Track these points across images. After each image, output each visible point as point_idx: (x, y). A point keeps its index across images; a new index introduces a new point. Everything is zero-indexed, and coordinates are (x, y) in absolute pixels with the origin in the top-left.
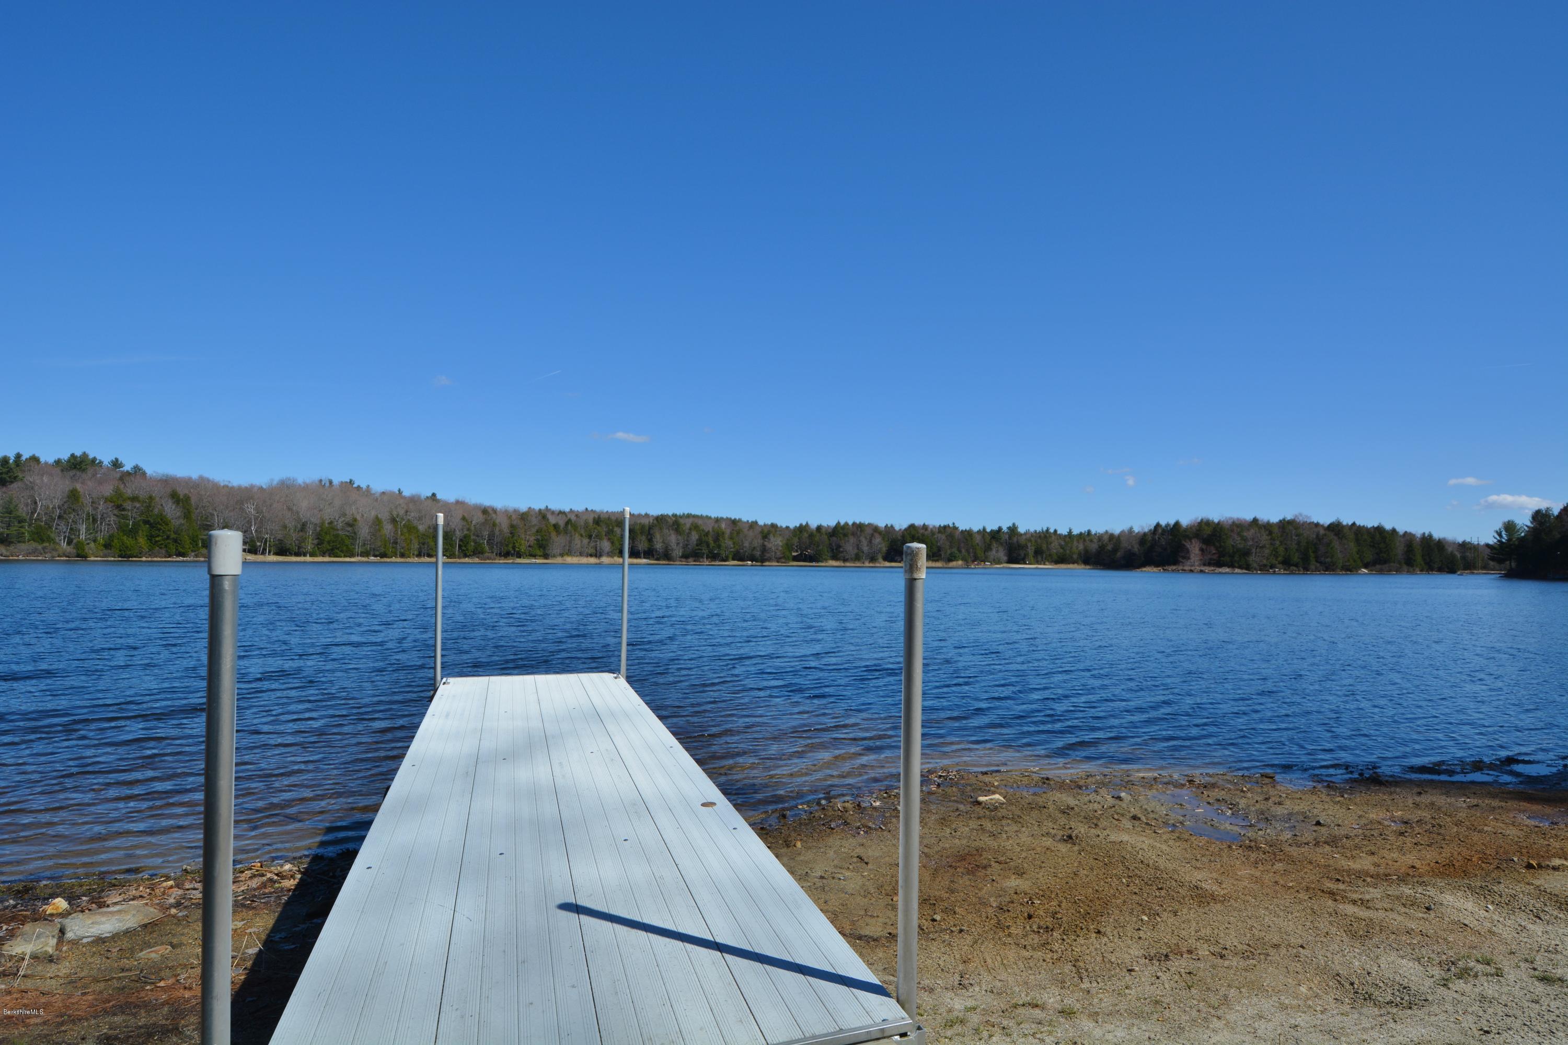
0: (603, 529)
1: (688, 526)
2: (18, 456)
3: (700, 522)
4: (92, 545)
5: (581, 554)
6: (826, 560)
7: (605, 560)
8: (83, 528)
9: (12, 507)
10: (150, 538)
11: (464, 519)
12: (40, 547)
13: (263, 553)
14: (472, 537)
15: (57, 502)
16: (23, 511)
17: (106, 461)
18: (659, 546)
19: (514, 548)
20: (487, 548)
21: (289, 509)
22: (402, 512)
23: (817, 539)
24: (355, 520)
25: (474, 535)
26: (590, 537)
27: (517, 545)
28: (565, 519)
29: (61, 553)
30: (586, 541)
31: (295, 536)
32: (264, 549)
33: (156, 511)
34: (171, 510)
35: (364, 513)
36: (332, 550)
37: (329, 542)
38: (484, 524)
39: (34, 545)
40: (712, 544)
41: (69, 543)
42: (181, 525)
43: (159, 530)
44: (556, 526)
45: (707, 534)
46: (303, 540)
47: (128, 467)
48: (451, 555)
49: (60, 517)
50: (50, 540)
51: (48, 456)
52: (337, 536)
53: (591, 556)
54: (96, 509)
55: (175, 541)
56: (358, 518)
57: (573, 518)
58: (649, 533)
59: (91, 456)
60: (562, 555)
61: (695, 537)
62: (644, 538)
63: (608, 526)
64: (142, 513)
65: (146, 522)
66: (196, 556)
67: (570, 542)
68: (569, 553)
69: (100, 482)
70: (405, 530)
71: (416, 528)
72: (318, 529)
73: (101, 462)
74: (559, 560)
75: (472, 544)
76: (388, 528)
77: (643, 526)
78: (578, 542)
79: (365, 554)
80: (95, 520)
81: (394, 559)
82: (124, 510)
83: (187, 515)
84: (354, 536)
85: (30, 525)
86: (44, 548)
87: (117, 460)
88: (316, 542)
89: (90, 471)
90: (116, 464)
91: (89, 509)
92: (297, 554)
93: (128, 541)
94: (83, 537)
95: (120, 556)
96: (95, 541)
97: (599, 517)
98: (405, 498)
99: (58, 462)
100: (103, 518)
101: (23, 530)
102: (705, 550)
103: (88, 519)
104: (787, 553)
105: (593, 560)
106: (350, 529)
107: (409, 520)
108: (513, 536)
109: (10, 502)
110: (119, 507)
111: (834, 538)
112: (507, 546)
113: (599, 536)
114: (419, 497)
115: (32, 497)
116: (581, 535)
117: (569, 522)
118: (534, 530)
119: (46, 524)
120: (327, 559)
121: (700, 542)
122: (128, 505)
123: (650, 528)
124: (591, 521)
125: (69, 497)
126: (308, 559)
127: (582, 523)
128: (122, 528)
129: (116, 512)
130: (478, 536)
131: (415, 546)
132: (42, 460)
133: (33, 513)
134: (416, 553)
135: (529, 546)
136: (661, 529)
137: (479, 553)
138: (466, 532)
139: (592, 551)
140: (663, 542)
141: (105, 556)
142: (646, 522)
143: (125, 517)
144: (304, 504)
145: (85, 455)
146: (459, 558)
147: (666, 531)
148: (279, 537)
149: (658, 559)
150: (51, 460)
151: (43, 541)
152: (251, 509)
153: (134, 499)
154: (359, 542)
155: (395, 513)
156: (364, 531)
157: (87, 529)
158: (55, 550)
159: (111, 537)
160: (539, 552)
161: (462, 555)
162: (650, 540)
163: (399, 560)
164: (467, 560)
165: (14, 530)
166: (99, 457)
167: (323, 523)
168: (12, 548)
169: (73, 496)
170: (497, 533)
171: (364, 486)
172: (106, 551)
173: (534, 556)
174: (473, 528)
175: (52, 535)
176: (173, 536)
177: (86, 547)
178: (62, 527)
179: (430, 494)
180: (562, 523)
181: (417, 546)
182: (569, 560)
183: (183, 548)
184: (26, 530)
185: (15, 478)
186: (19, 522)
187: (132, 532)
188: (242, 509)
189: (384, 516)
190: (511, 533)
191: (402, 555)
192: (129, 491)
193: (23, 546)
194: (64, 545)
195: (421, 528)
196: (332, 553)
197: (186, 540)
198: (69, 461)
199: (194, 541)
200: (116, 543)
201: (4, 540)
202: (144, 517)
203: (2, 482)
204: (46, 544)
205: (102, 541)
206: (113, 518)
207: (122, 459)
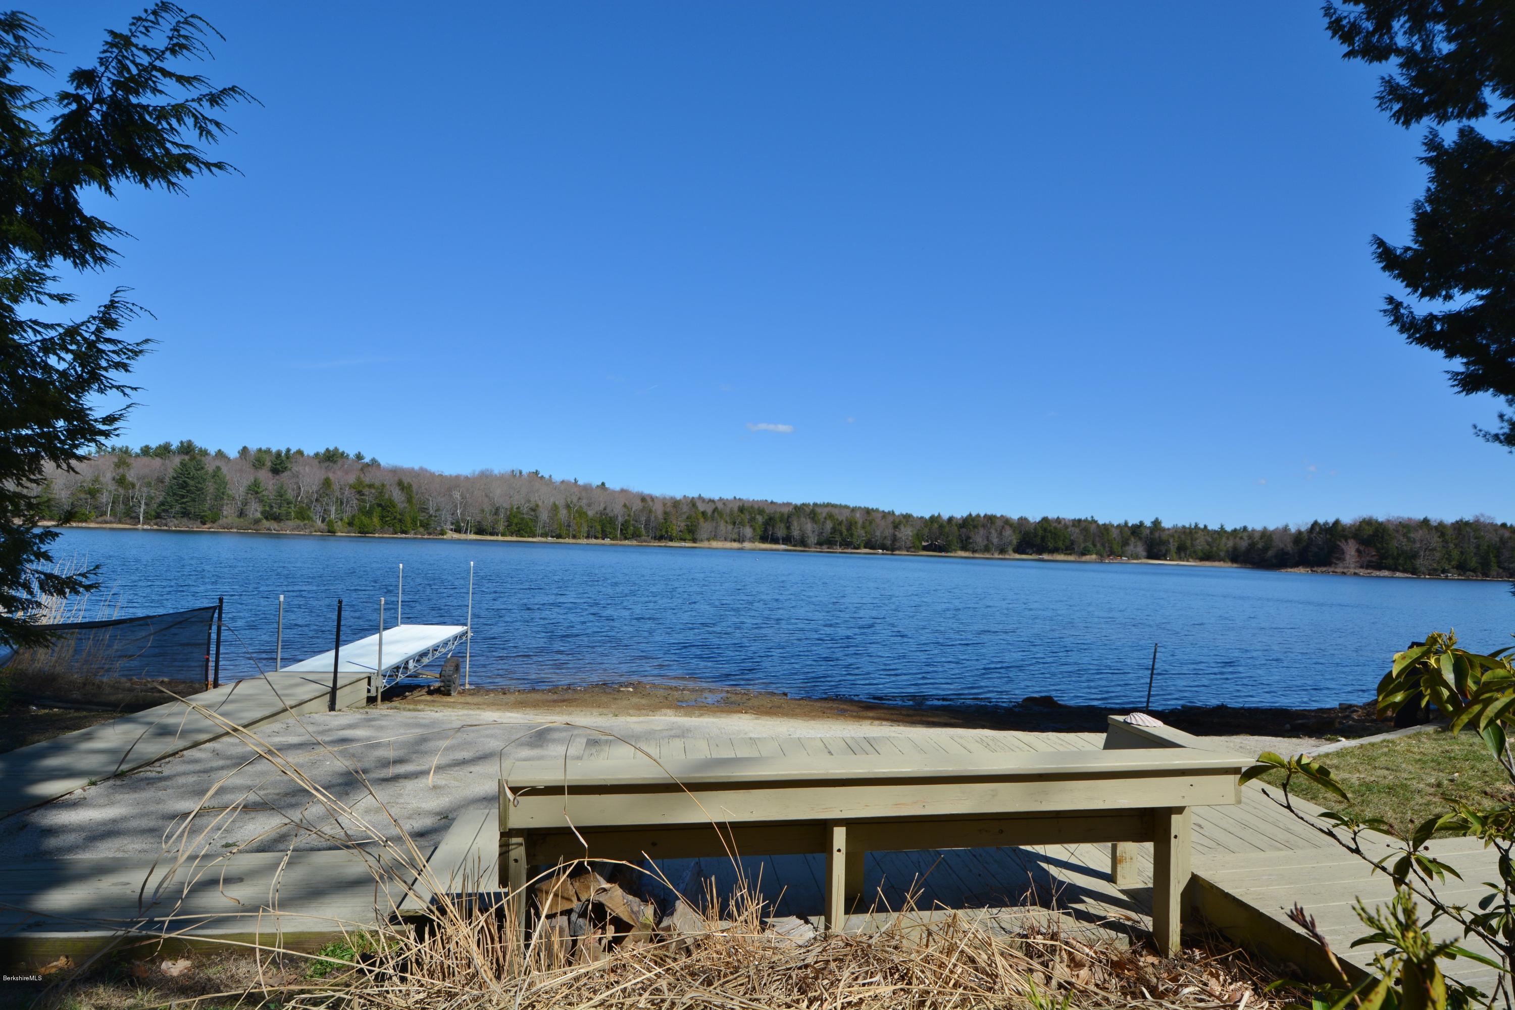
0: (746, 517)
1: (824, 515)
2: (288, 450)
3: (835, 511)
4: (340, 523)
5: (726, 540)
6: (955, 550)
7: (747, 545)
8: (333, 509)
9: (283, 491)
10: (382, 518)
11: (625, 506)
12: (302, 524)
13: (466, 532)
14: (632, 522)
15: (315, 488)
16: (290, 495)
17: (352, 454)
18: (796, 533)
19: (667, 532)
20: (643, 532)
21: (487, 496)
22: (575, 499)
23: (947, 529)
24: (537, 506)
26: (734, 523)
27: (669, 530)
28: (713, 506)
29: (317, 529)
30: (730, 527)
31: (490, 518)
32: (467, 529)
33: (387, 496)
34: (397, 496)
35: (545, 499)
36: (519, 531)
37: (516, 524)
38: (642, 510)
39: (298, 522)
40: (845, 532)
41: (323, 521)
42: (405, 508)
43: (389, 511)
44: (704, 513)
45: (840, 523)
46: (496, 522)
47: (367, 460)
49: (317, 500)
50: (309, 518)
51: (309, 451)
52: (522, 519)
53: (735, 541)
54: (343, 494)
55: (400, 521)
56: (540, 504)
57: (720, 506)
58: (788, 522)
59: (341, 451)
60: (709, 540)
61: (829, 525)
62: (782, 525)
63: (750, 513)
64: (376, 498)
65: (379, 505)
66: (415, 534)
67: (716, 528)
68: (715, 538)
69: (347, 473)
70: (577, 515)
71: (585, 513)
72: (508, 513)
73: (348, 455)
74: (706, 544)
76: (563, 513)
77: (782, 515)
78: (724, 528)
79: (544, 535)
80: (342, 503)
81: (567, 540)
82: (363, 495)
83: (409, 500)
84: (536, 520)
85: (295, 506)
86: (305, 525)
87: (359, 453)
88: (506, 524)
89: (340, 463)
90: (359, 457)
91: (338, 494)
92: (492, 534)
93: (366, 520)
94: (333, 516)
95: (359, 533)
96: (341, 520)
97: (743, 506)
98: (579, 486)
99: (317, 455)
100: (348, 502)
101: (290, 510)
102: (838, 538)
103: (337, 502)
104: (917, 543)
105: (736, 545)
106: (532, 513)
107: (580, 506)
109: (282, 487)
110: (360, 493)
111: (964, 530)
113: (742, 523)
114: (590, 485)
115: (297, 483)
116: (727, 522)
117: (715, 510)
118: (684, 517)
119: (307, 505)
120: (514, 539)
121: (834, 530)
122: (366, 491)
123: (789, 517)
124: (736, 509)
125: (324, 484)
126: (500, 538)
127: (728, 511)
128: (361, 510)
129: (357, 496)
131: (585, 529)
132: (306, 453)
133: (297, 497)
134: (585, 535)
136: (799, 517)
139: (735, 536)
140: (800, 530)
141: (349, 532)
142: (786, 510)
143: (364, 501)
144: (498, 492)
145: (336, 449)
146: (621, 540)
147: (803, 519)
148: (478, 519)
149: (795, 546)
150: (312, 454)
151: (304, 519)
152: (457, 495)
153: (371, 486)
154: (540, 525)
155: (569, 500)
156: (544, 516)
157: (336, 510)
158: (312, 526)
159: (353, 517)
160: (688, 537)
162: (788, 528)
163: (571, 541)
164: (627, 542)
165: (283, 510)
166: (346, 451)
167: (512, 508)
168: (282, 524)
169: (327, 483)
170: (653, 518)
171: (547, 476)
172: (349, 529)
173: (684, 540)
174: (632, 514)
175: (311, 515)
176: (399, 517)
177: (335, 525)
178: (319, 508)
179: (600, 483)
180: (709, 511)
181: (586, 529)
182: (714, 544)
183: (406, 526)
184: (293, 511)
185: (286, 468)
186: (288, 504)
187: (369, 513)
188: (451, 496)
189: (561, 503)
191: (574, 537)
192: (367, 480)
193: (290, 523)
194: (319, 522)
195: (590, 513)
196: (518, 533)
197: (408, 520)
198: (324, 454)
199: (414, 521)
200: (356, 521)
201: (277, 518)
202: (377, 501)
203: (275, 471)
204: (307, 522)
205: (346, 520)
206: (355, 501)
207: (363, 453)
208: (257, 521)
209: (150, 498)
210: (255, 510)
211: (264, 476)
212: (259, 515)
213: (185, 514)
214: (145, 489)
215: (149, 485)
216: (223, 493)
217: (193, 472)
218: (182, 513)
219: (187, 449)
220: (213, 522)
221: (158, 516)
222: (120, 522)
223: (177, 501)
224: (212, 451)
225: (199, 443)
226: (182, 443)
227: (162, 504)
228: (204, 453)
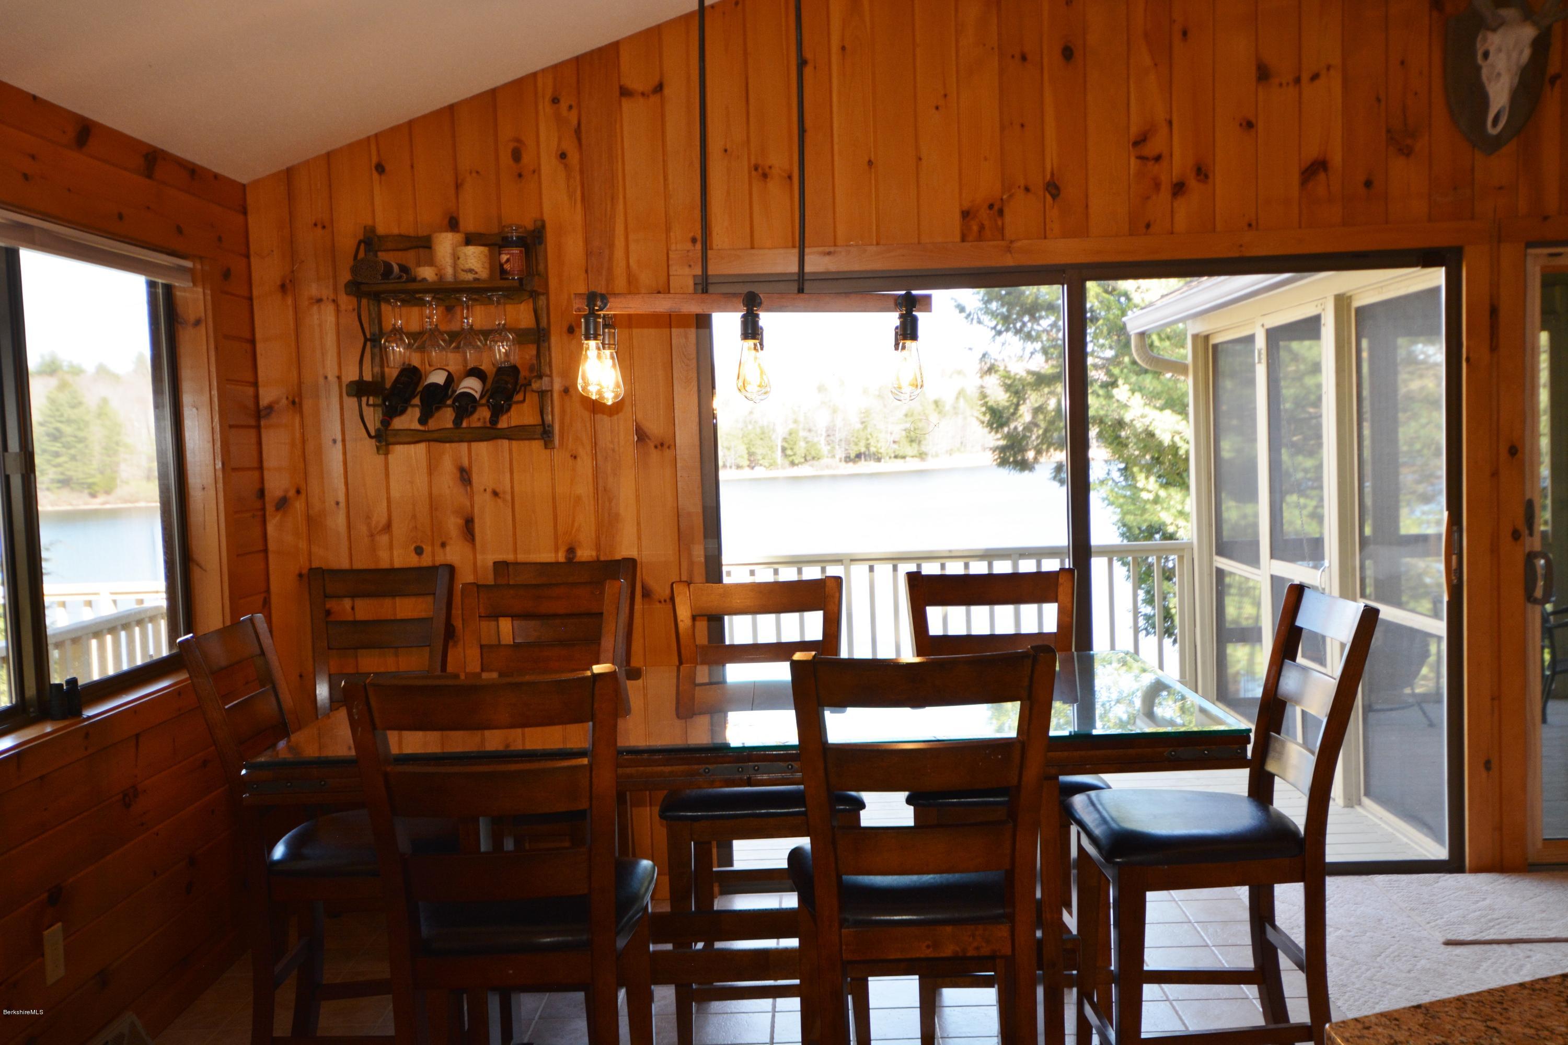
25: (804, 429)
48: (771, 465)
75: (802, 444)
108: (865, 428)
112: (856, 444)
130: (810, 430)
135: (894, 442)
137: (813, 458)
138: (792, 426)
161: (787, 463)
190: (862, 423)
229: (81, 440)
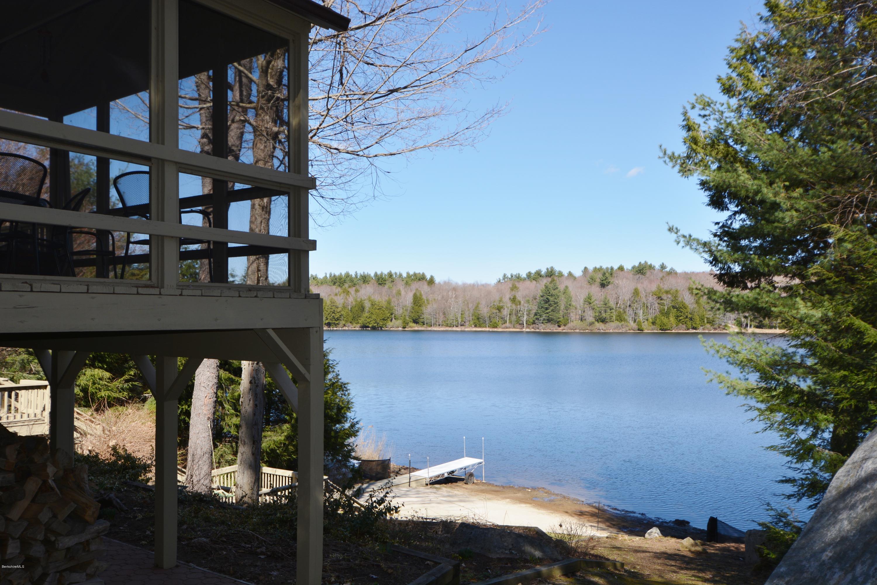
2: (612, 269)
4: (646, 322)
8: (641, 312)
9: (607, 301)
10: (677, 317)
12: (620, 324)
15: (628, 297)
16: (612, 304)
17: (657, 266)
29: (630, 328)
33: (680, 299)
34: (688, 299)
39: (617, 323)
41: (635, 321)
42: (695, 308)
43: (681, 312)
47: (668, 269)
49: (630, 306)
50: (625, 320)
51: (628, 266)
54: (647, 300)
55: (691, 319)
59: (649, 263)
64: (672, 301)
65: (674, 307)
66: (704, 329)
69: (651, 281)
73: (654, 267)
80: (647, 307)
83: (698, 302)
85: (616, 311)
86: (622, 325)
87: (663, 264)
89: (648, 273)
90: (663, 267)
91: (644, 300)
93: (665, 320)
94: (641, 318)
95: (661, 330)
96: (647, 320)
99: (634, 267)
100: (651, 306)
101: (612, 315)
103: (643, 306)
109: (606, 297)
110: (660, 298)
115: (617, 293)
119: (624, 310)
122: (664, 296)
125: (634, 293)
128: (662, 312)
129: (658, 301)
132: (625, 268)
133: (617, 304)
141: (653, 330)
143: (663, 305)
145: (646, 262)
150: (629, 268)
151: (621, 320)
153: (667, 292)
157: (643, 313)
158: (627, 326)
159: (656, 317)
165: (608, 315)
166: (653, 264)
168: (607, 325)
169: (636, 292)
172: (653, 327)
175: (626, 317)
176: (690, 316)
177: (643, 324)
178: (631, 312)
183: (696, 323)
184: (614, 315)
185: (610, 282)
186: (610, 310)
187: (666, 314)
192: (666, 287)
193: (612, 324)
194: (632, 323)
197: (697, 318)
198: (638, 267)
199: (702, 319)
200: (658, 321)
201: (603, 321)
202: (673, 304)
203: (603, 285)
204: (623, 323)
205: (651, 320)
206: (657, 305)
207: (666, 264)
208: (591, 324)
209: (529, 311)
210: (590, 316)
211: (595, 290)
212: (591, 319)
213: (549, 320)
214: (526, 305)
215: (528, 302)
216: (570, 305)
217: (552, 292)
218: (548, 320)
219: (551, 273)
220: (565, 325)
221: (534, 323)
222: (514, 327)
223: (543, 312)
224: (565, 273)
225: (557, 269)
226: (547, 269)
227: (536, 314)
228: (561, 274)
229: (556, 303)
